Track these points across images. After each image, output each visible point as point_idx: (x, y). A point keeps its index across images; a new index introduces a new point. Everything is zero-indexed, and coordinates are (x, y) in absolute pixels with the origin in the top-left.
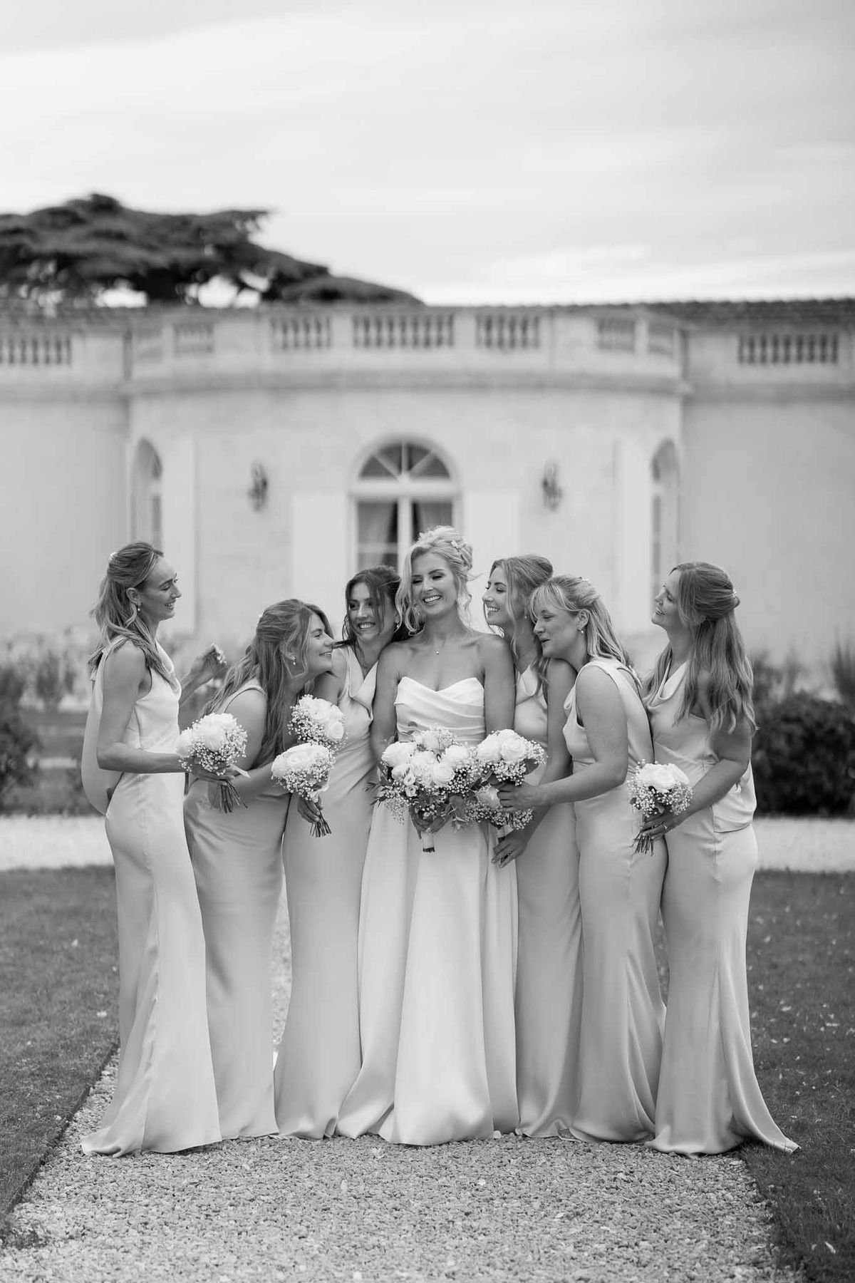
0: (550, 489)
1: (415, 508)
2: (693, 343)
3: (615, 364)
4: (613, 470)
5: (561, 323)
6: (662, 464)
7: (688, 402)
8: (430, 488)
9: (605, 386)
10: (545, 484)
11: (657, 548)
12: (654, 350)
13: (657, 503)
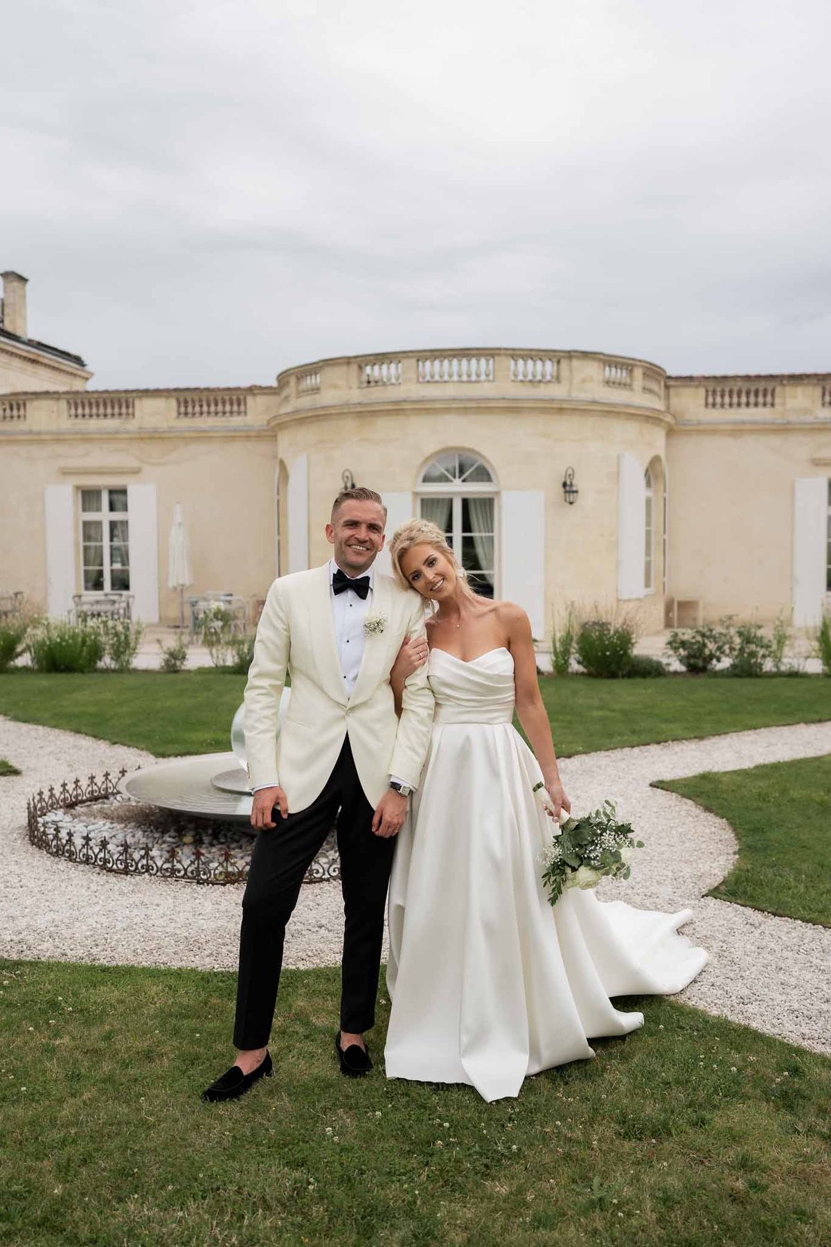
0: (568, 488)
1: (466, 503)
2: (672, 391)
3: (618, 396)
4: (617, 476)
5: (576, 363)
6: (653, 473)
7: (671, 432)
8: (475, 489)
9: (611, 412)
10: (565, 485)
11: (648, 533)
12: (646, 390)
13: (648, 502)
